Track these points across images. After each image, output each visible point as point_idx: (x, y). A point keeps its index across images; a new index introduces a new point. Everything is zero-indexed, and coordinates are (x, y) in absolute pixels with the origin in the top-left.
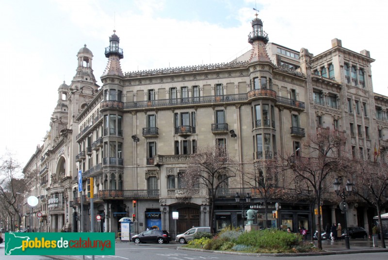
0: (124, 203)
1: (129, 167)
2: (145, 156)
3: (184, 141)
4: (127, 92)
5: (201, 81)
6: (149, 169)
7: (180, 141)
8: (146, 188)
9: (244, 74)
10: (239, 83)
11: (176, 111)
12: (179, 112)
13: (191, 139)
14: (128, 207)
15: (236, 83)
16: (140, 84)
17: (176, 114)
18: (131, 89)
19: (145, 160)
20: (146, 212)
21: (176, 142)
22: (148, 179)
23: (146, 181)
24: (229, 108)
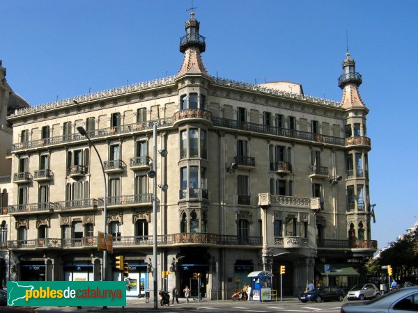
0: (208, 252)
1: (215, 204)
2: (236, 191)
3: (280, 181)
4: (211, 103)
5: (298, 113)
6: (240, 209)
7: (275, 179)
8: (236, 234)
9: (339, 116)
10: (334, 125)
11: (272, 142)
12: (275, 143)
13: (288, 179)
14: (213, 258)
15: (331, 124)
16: (228, 97)
17: (271, 146)
18: (217, 100)
19: (236, 198)
20: (235, 264)
21: (272, 180)
22: (239, 222)
23: (236, 225)
24: (325, 150)
